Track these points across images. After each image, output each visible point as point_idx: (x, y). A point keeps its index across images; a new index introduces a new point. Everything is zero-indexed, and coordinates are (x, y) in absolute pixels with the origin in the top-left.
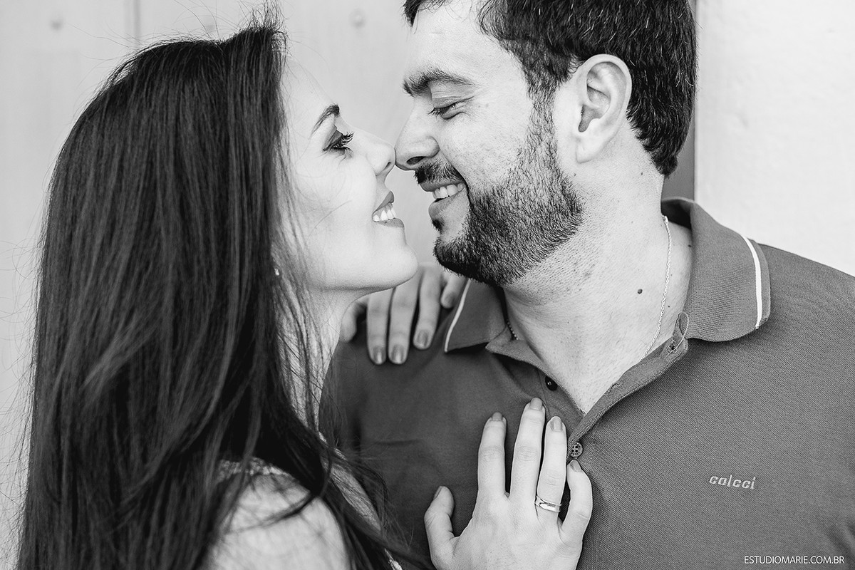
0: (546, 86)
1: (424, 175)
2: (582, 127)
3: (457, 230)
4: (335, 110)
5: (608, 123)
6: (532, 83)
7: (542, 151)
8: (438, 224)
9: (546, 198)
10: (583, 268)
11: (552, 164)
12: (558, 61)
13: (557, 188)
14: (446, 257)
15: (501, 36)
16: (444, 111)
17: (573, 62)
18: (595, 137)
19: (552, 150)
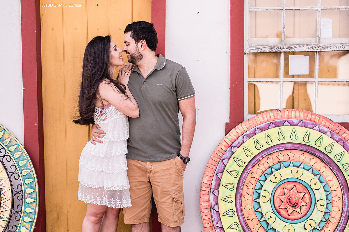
0: (137, 43)
1: (126, 52)
2: (141, 47)
3: (130, 58)
4: (116, 46)
5: (144, 47)
6: (136, 43)
7: (137, 50)
8: (128, 58)
9: (138, 55)
10: (144, 62)
11: (138, 51)
12: (138, 40)
13: (139, 54)
14: (129, 61)
15: (132, 38)
16: (128, 45)
17: (140, 40)
18: (143, 48)
19: (138, 50)
